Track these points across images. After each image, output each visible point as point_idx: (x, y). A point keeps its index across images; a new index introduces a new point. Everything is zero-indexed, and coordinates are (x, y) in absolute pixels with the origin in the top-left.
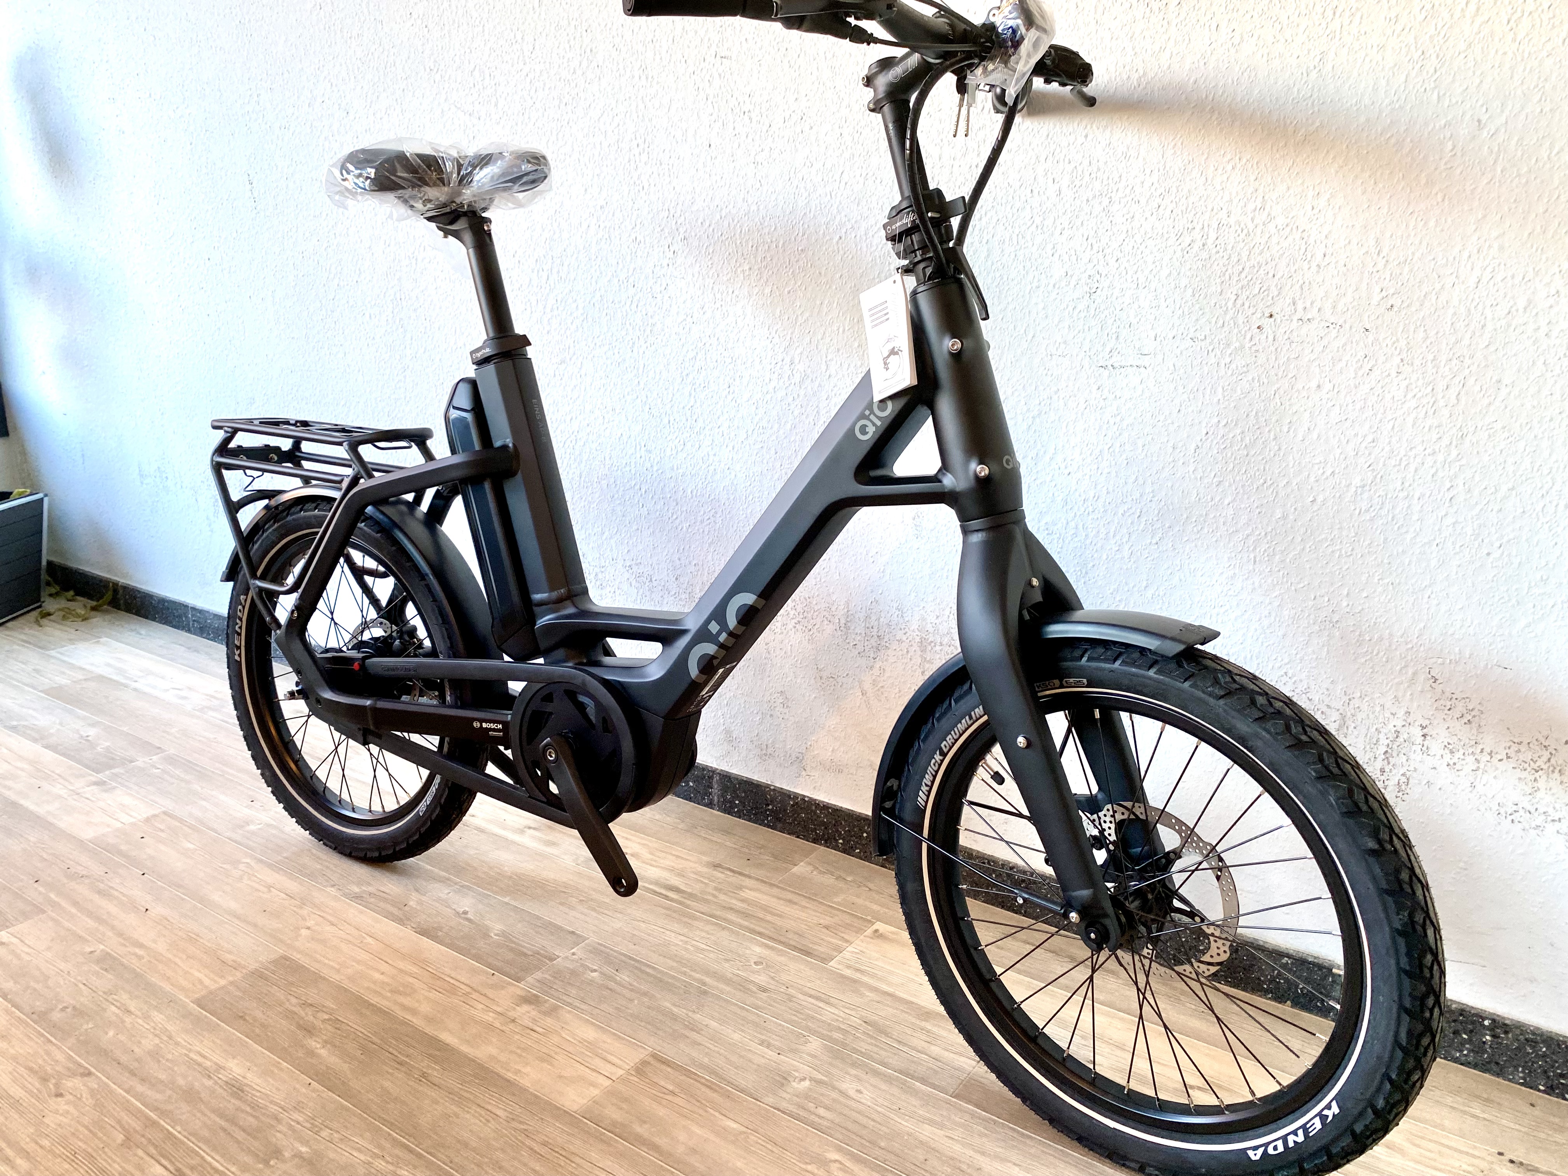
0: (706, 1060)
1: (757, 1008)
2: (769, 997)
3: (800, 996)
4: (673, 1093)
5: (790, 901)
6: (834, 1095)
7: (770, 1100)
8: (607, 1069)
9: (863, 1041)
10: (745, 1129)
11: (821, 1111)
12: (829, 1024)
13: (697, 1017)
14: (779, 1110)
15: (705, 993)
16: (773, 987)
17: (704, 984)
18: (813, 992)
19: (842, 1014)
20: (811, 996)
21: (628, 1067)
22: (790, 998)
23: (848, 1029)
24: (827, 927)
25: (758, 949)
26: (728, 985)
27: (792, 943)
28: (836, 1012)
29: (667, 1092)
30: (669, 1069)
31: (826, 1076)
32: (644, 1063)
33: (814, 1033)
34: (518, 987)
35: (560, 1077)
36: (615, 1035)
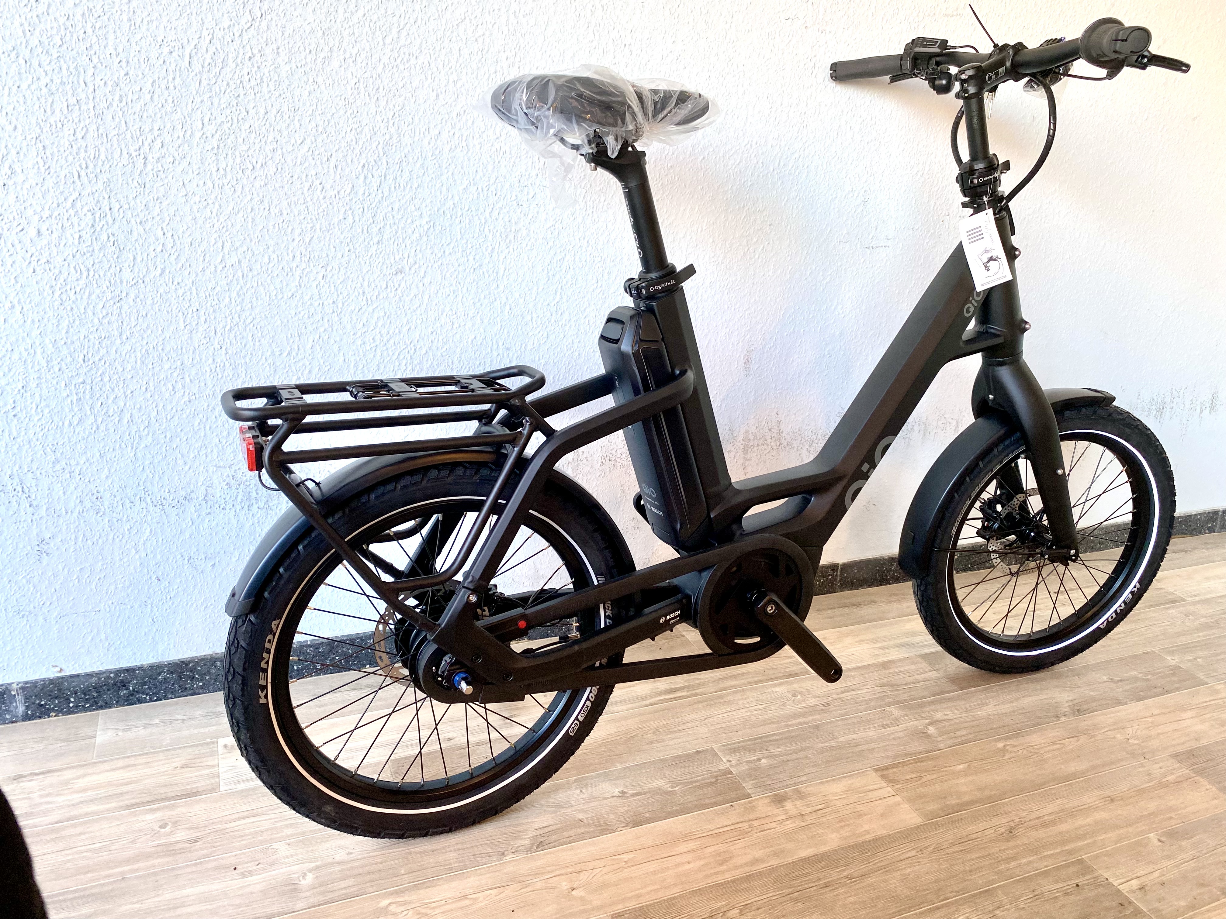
1: (845, 715)
3: (841, 695)
4: (920, 777)
6: (946, 723)
7: (942, 746)
8: (883, 793)
10: (966, 764)
12: (876, 698)
13: (842, 739)
14: (951, 746)
17: (806, 723)
19: (869, 690)
21: (885, 784)
22: (841, 700)
23: (885, 694)
25: (777, 689)
26: (812, 715)
28: (864, 691)
29: (917, 779)
31: (927, 719)
32: (882, 776)
33: (882, 706)
34: (756, 799)
36: (845, 777)
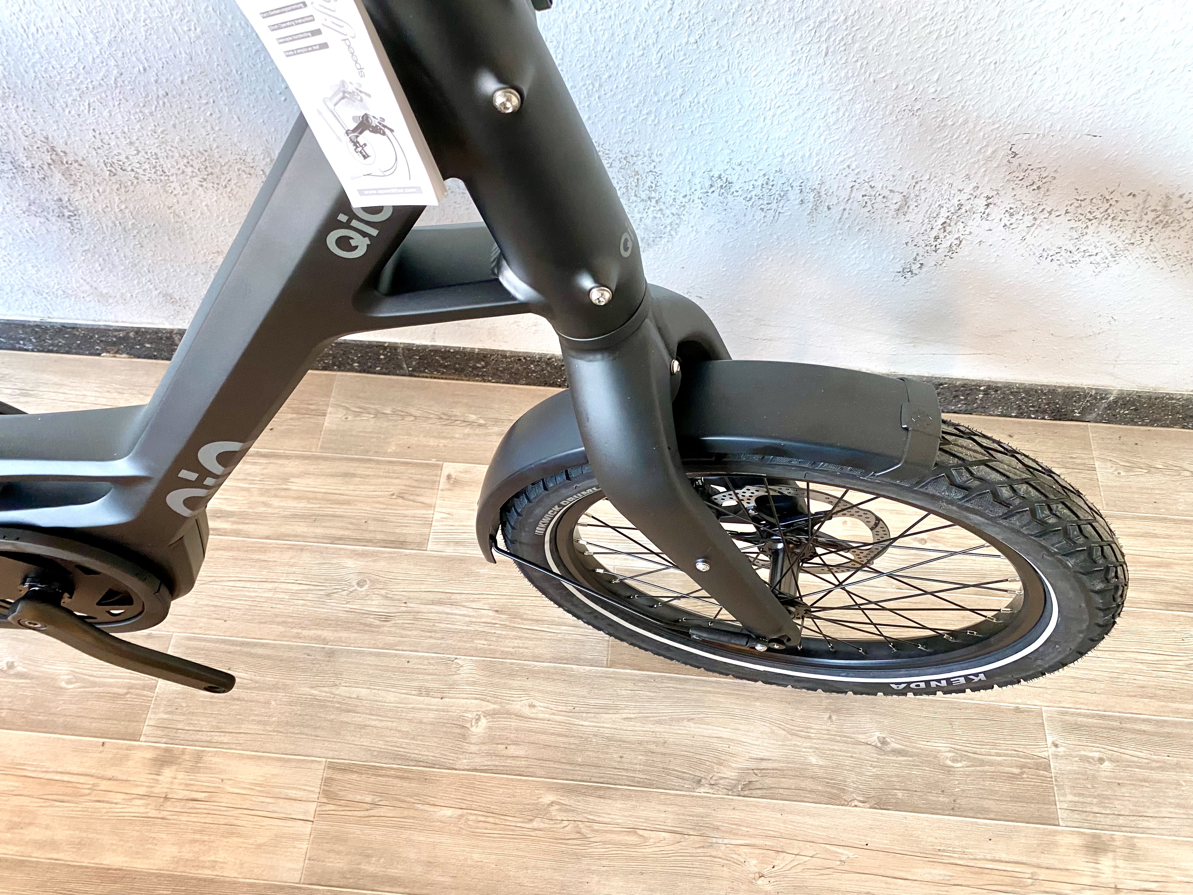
0: (381, 744)
1: (391, 647)
2: (395, 625)
3: (424, 608)
4: (374, 804)
5: (346, 475)
6: (514, 723)
7: (464, 762)
8: (296, 810)
9: (506, 637)
10: (460, 812)
11: (512, 750)
12: (467, 632)
13: (342, 691)
14: (475, 770)
15: (331, 654)
16: (392, 610)
17: (325, 641)
18: (431, 596)
19: (472, 613)
20: (433, 603)
21: (316, 796)
22: (416, 616)
23: (486, 629)
24: (401, 496)
25: (350, 563)
26: (347, 629)
27: (379, 536)
28: (464, 611)
29: (368, 806)
30: (354, 776)
31: (495, 703)
32: (327, 781)
33: (459, 651)
34: (141, 747)
35: (259, 846)
36: (279, 759)
